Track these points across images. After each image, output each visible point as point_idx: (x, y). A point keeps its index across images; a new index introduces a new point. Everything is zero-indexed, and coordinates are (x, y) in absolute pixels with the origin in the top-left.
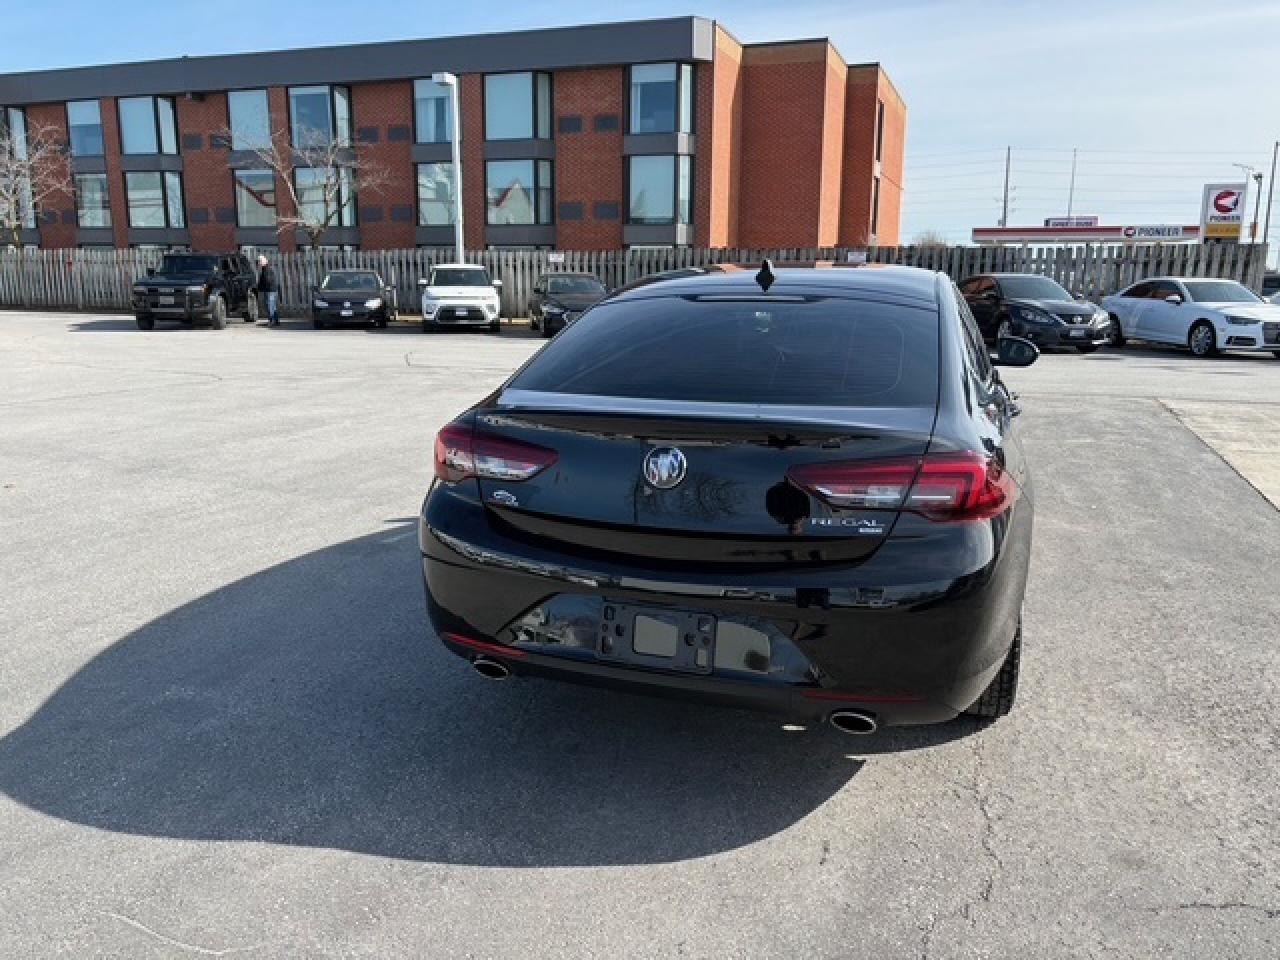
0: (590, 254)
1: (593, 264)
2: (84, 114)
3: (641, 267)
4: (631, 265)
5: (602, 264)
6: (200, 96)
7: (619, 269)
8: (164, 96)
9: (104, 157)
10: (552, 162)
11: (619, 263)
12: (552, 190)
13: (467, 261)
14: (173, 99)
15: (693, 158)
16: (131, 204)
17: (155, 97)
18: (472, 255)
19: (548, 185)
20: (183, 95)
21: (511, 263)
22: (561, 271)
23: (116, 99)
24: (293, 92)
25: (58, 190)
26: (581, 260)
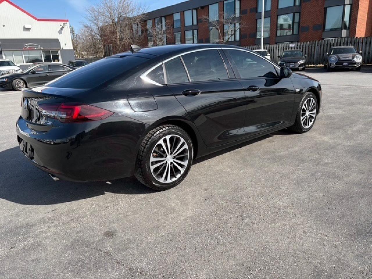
0: (303, 43)
1: (304, 46)
2: (177, 17)
3: (321, 46)
4: (317, 46)
5: (307, 46)
6: (202, 8)
7: (313, 47)
8: (194, 9)
9: (181, 28)
10: (300, 13)
11: (313, 45)
12: (299, 23)
13: (264, 48)
14: (196, 9)
15: (351, 5)
16: (186, 40)
17: (192, 9)
18: (266, 47)
19: (298, 21)
20: (198, 8)
21: (277, 48)
22: (293, 49)
23: (184, 11)
24: (225, 2)
25: (169, 37)
26: (300, 45)
